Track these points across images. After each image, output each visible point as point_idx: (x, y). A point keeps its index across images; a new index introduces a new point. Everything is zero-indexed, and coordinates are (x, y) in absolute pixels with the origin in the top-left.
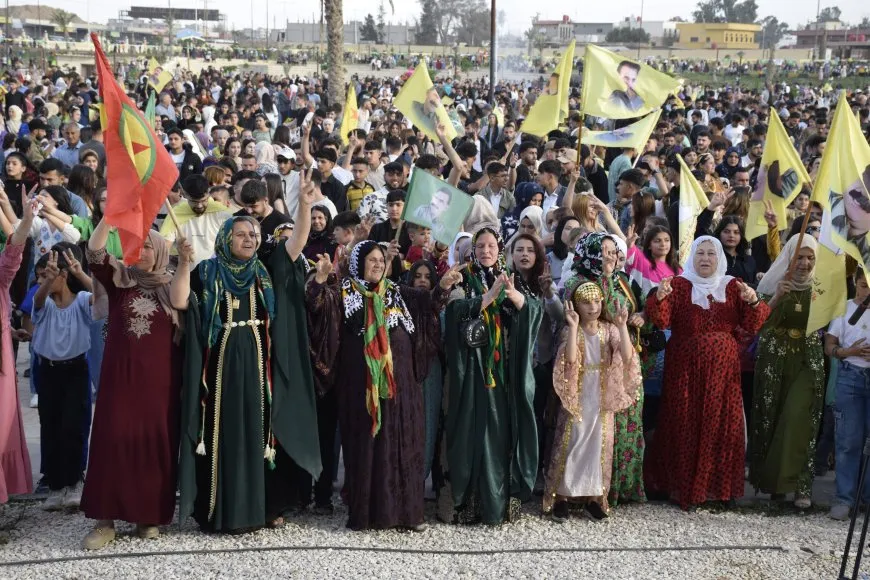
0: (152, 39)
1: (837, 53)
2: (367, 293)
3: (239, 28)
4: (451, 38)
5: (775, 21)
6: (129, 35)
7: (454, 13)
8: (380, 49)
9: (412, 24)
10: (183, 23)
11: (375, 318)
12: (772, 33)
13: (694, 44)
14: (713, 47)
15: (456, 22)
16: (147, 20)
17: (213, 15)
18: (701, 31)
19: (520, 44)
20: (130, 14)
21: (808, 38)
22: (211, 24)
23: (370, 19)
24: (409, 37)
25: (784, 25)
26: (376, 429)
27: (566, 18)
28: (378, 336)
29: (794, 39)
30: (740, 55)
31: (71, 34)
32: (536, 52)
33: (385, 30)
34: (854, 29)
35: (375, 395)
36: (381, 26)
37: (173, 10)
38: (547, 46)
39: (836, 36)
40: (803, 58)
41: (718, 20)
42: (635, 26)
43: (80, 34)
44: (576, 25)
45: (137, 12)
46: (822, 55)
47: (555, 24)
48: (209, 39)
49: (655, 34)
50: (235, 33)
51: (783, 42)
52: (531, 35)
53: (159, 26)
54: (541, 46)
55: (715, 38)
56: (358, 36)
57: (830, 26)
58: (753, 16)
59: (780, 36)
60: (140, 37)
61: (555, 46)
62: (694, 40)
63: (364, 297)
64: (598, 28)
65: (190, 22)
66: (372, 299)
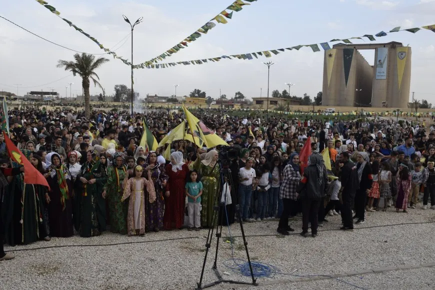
0: (36, 100)
1: (226, 106)
2: (57, 169)
3: (63, 97)
4: (124, 100)
5: (210, 97)
6: (29, 99)
7: (125, 93)
8: (104, 103)
9: (113, 96)
10: (47, 96)
11: (61, 177)
12: (210, 100)
13: (190, 103)
14: (195, 104)
15: (126, 96)
16: (36, 95)
17: (55, 94)
18: (191, 99)
19: (143, 102)
20: (30, 93)
21: (218, 102)
22: (54, 96)
23: (101, 95)
24: (113, 100)
25: (213, 99)
26: (64, 209)
27: (156, 95)
28: (63, 182)
29: (215, 102)
30: (201, 105)
31: (12, 99)
32: (148, 104)
33: (105, 98)
34: (229, 100)
35: (63, 199)
36: (104, 97)
37: (43, 92)
38: (151, 102)
39: (225, 102)
40: (217, 107)
41: (196, 97)
42: (174, 98)
43: (15, 99)
44: (159, 97)
45: (32, 93)
46: (222, 106)
47: (153, 97)
48: (53, 100)
49: (180, 100)
50: (62, 99)
51: (213, 103)
52: (146, 99)
53: (39, 97)
54: (149, 102)
55: (195, 101)
56: (98, 99)
57: (224, 99)
58: (205, 96)
59: (212, 101)
60: (33, 100)
61: (153, 103)
62: (190, 102)
63: (56, 171)
64: (164, 98)
65: (49, 96)
66: (59, 171)
